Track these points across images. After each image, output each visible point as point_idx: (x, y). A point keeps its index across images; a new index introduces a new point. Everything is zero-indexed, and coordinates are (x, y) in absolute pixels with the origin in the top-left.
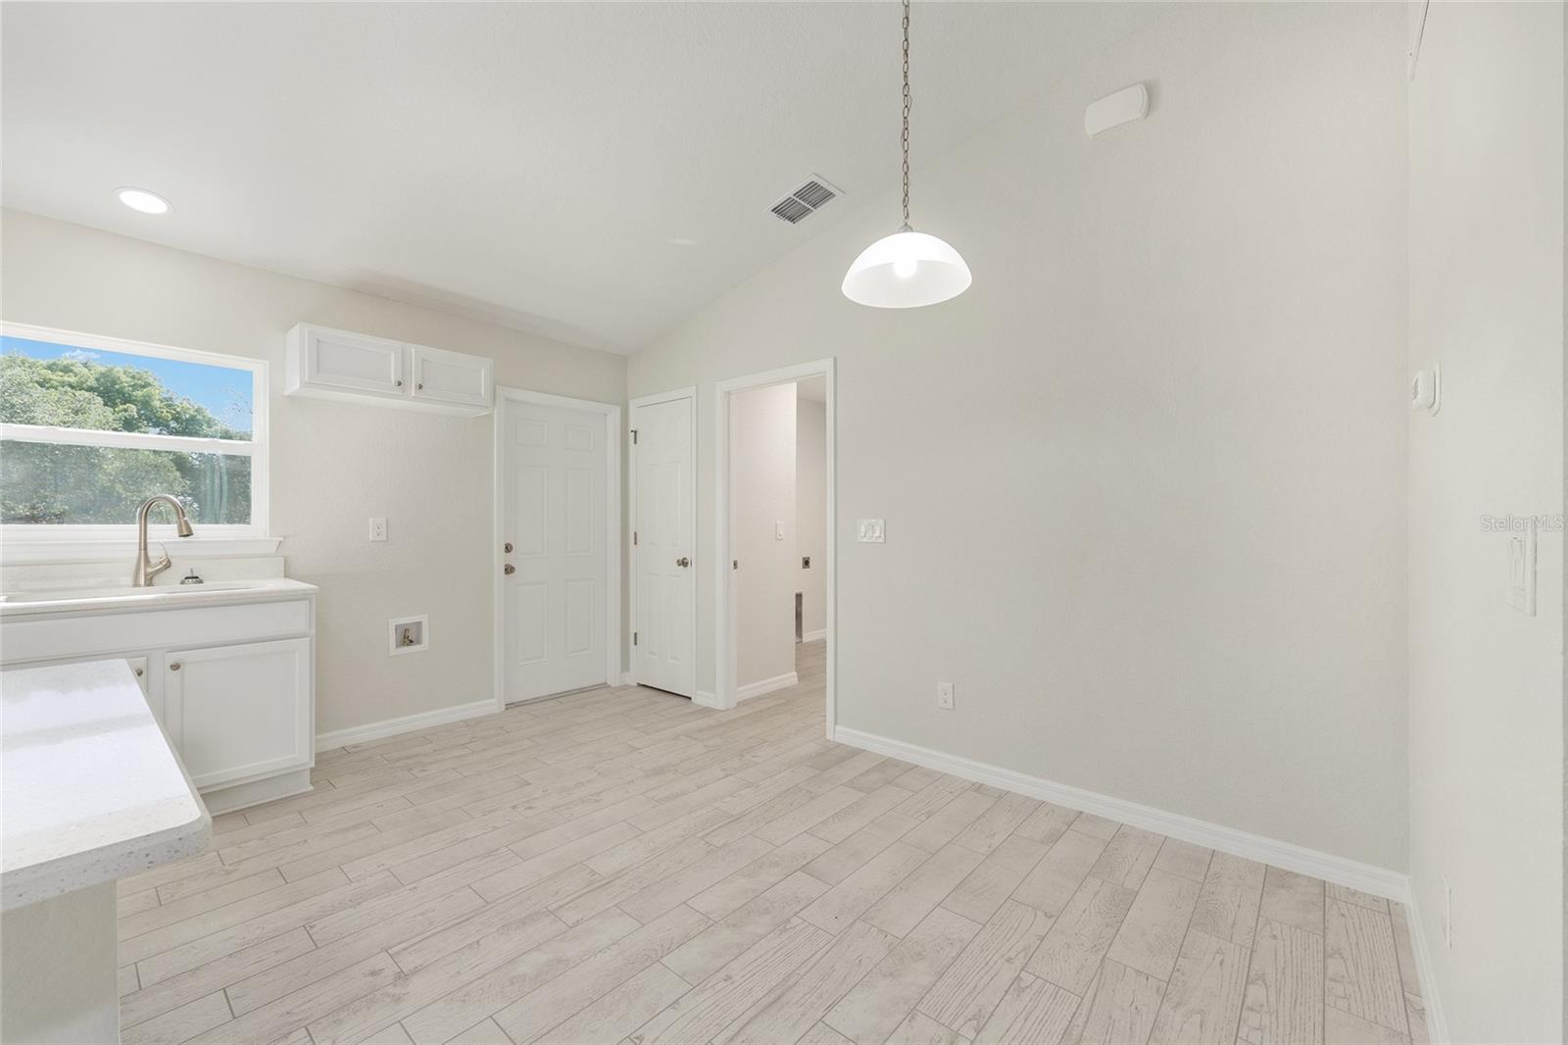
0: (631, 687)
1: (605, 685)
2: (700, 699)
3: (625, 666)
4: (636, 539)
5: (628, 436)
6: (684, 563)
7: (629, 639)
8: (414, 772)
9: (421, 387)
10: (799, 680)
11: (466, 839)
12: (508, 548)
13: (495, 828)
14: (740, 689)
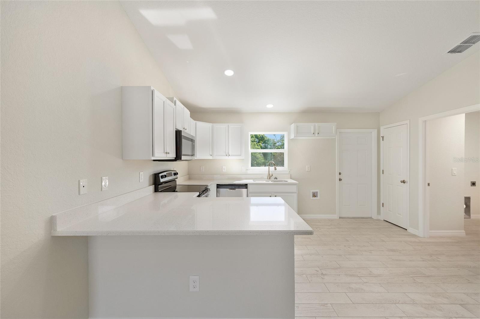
0: (381, 220)
1: (371, 218)
2: (411, 230)
3: (379, 212)
4: (383, 172)
5: (380, 138)
6: (404, 182)
7: (380, 205)
8: (318, 229)
9: (318, 133)
10: (467, 234)
11: (333, 250)
12: (340, 174)
13: (340, 250)
14: (430, 231)
